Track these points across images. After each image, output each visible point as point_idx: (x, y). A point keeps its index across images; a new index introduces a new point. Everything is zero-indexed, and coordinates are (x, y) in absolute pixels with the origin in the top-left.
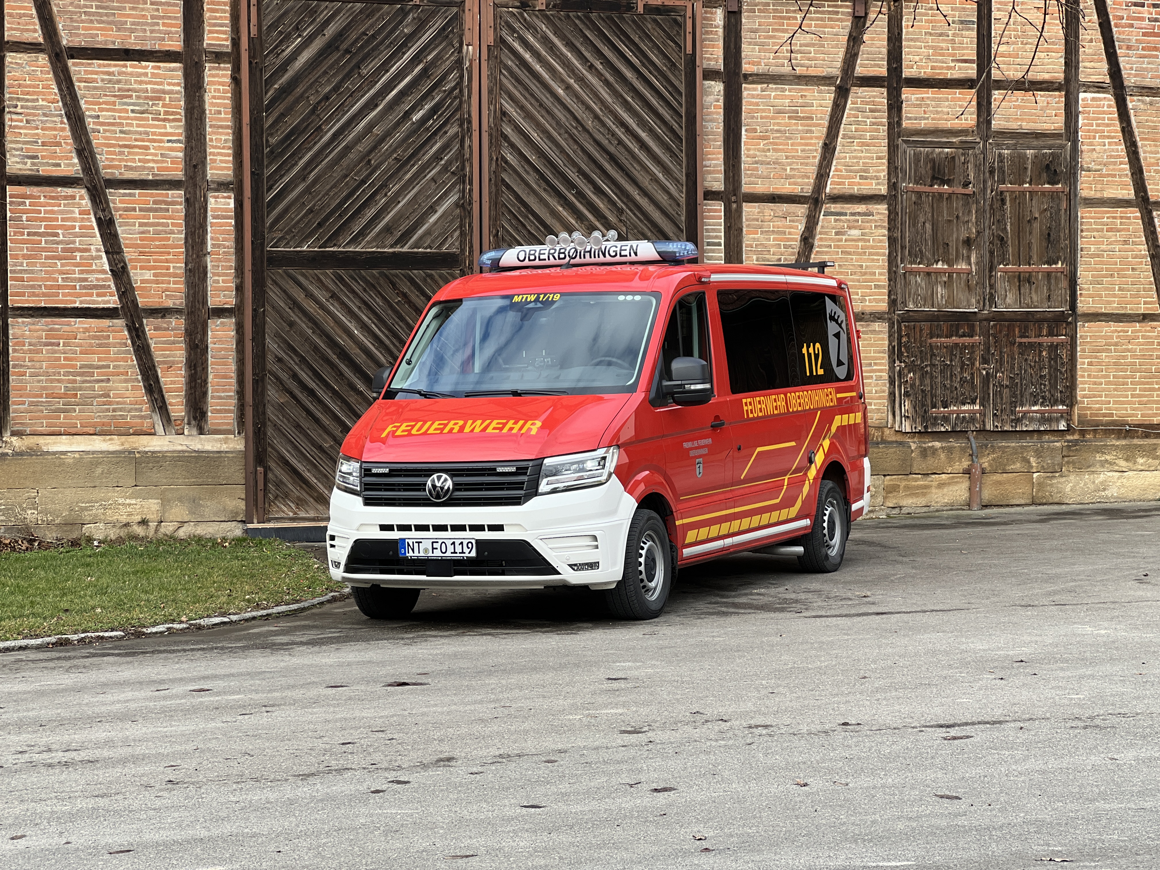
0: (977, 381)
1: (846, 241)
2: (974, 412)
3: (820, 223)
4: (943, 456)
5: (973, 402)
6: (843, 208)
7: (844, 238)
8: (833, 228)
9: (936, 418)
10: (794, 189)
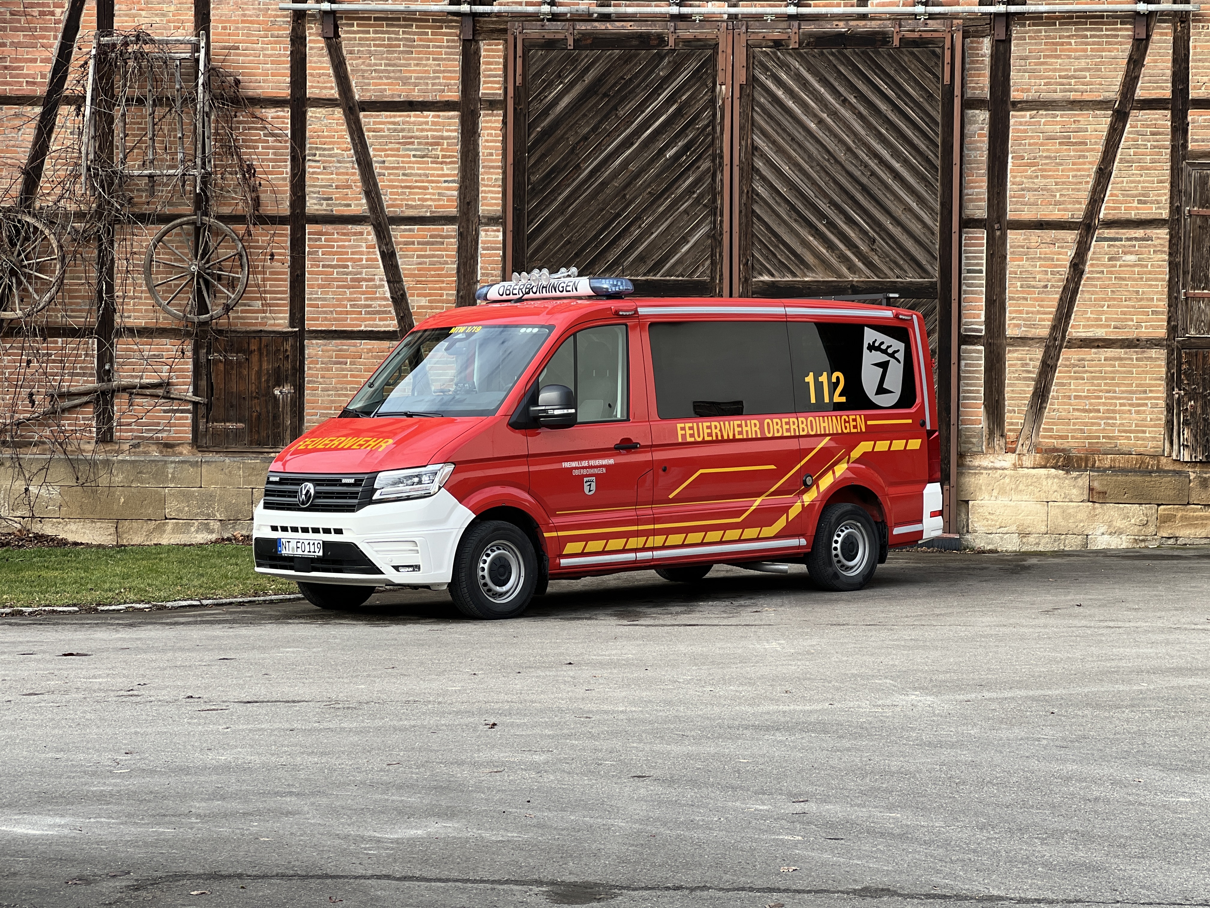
1: (1120, 266)
3: (1092, 249)
6: (1118, 233)
7: (1118, 263)
8: (1106, 254)
10: (1064, 215)
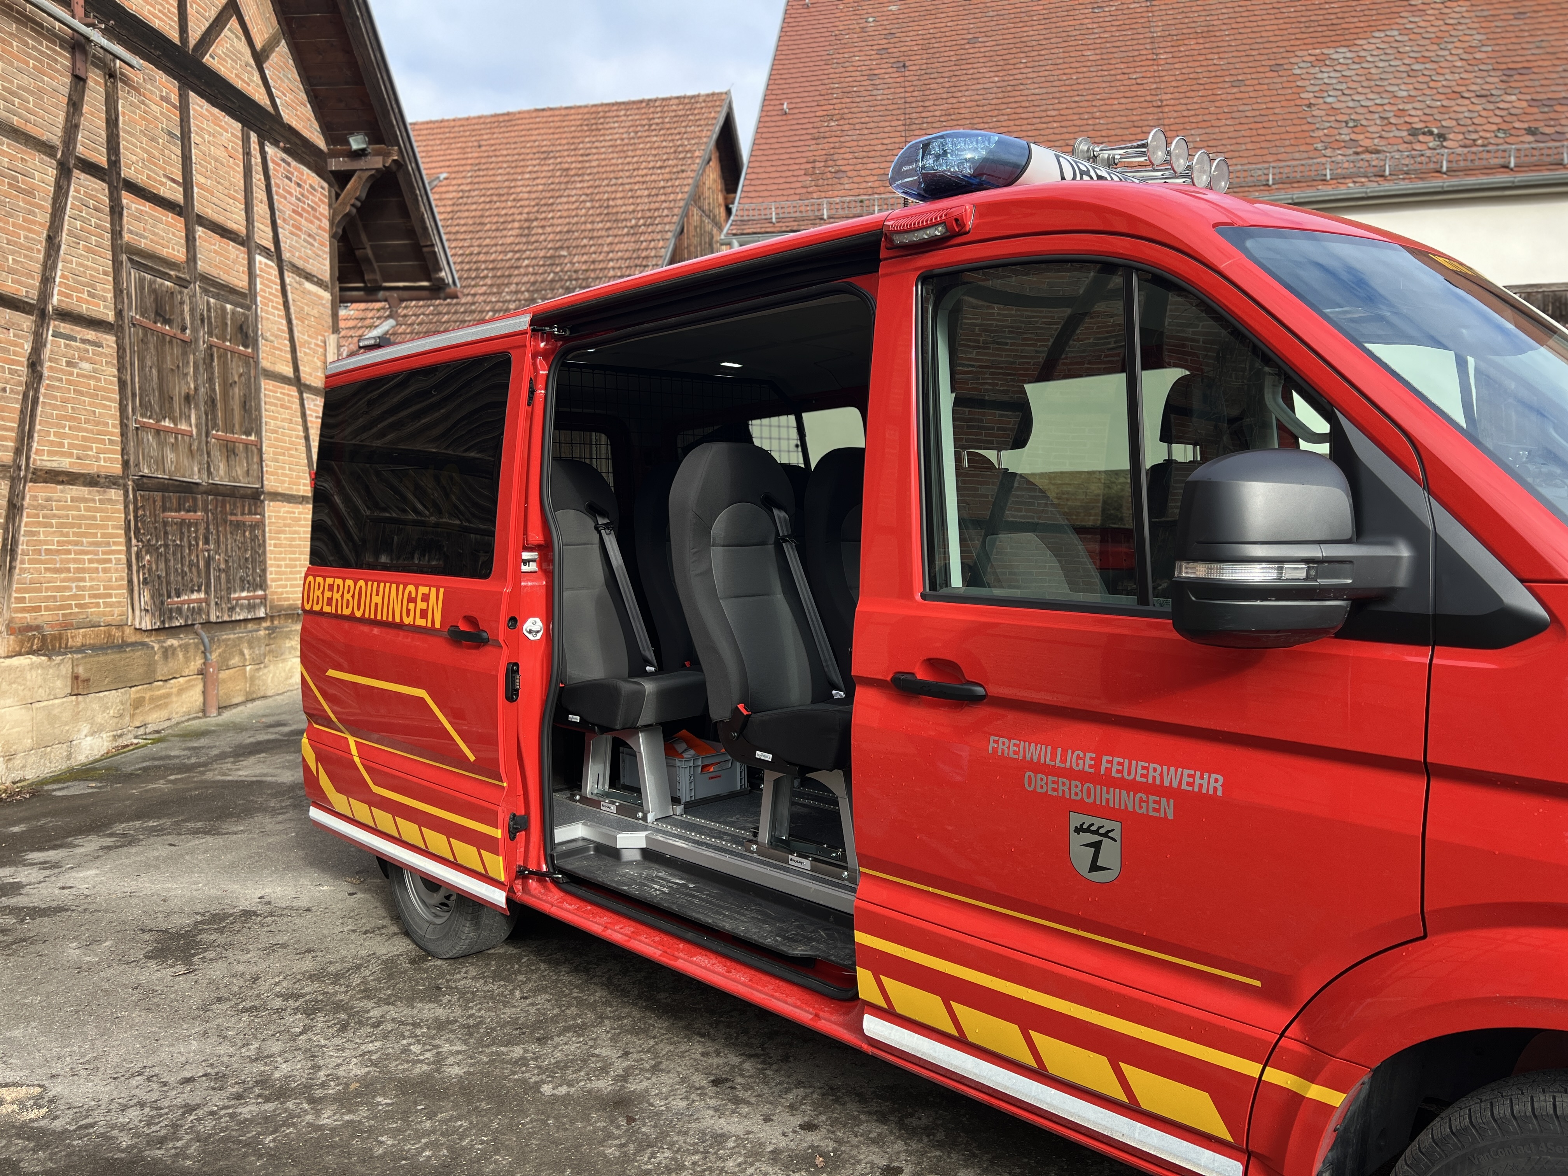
0: (202, 564)
1: (78, 375)
2: (199, 601)
3: (49, 346)
4: (181, 655)
5: (199, 591)
6: (72, 330)
7: (75, 371)
8: (64, 356)
9: (171, 610)
10: (18, 290)
